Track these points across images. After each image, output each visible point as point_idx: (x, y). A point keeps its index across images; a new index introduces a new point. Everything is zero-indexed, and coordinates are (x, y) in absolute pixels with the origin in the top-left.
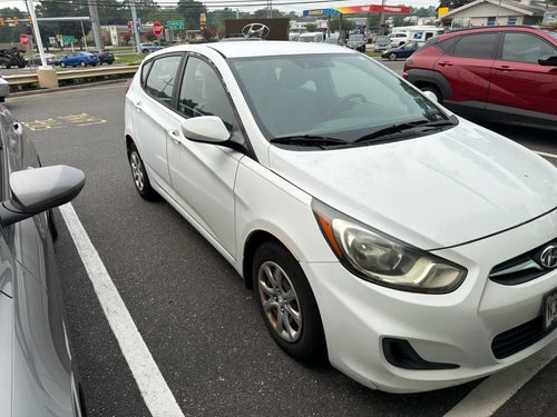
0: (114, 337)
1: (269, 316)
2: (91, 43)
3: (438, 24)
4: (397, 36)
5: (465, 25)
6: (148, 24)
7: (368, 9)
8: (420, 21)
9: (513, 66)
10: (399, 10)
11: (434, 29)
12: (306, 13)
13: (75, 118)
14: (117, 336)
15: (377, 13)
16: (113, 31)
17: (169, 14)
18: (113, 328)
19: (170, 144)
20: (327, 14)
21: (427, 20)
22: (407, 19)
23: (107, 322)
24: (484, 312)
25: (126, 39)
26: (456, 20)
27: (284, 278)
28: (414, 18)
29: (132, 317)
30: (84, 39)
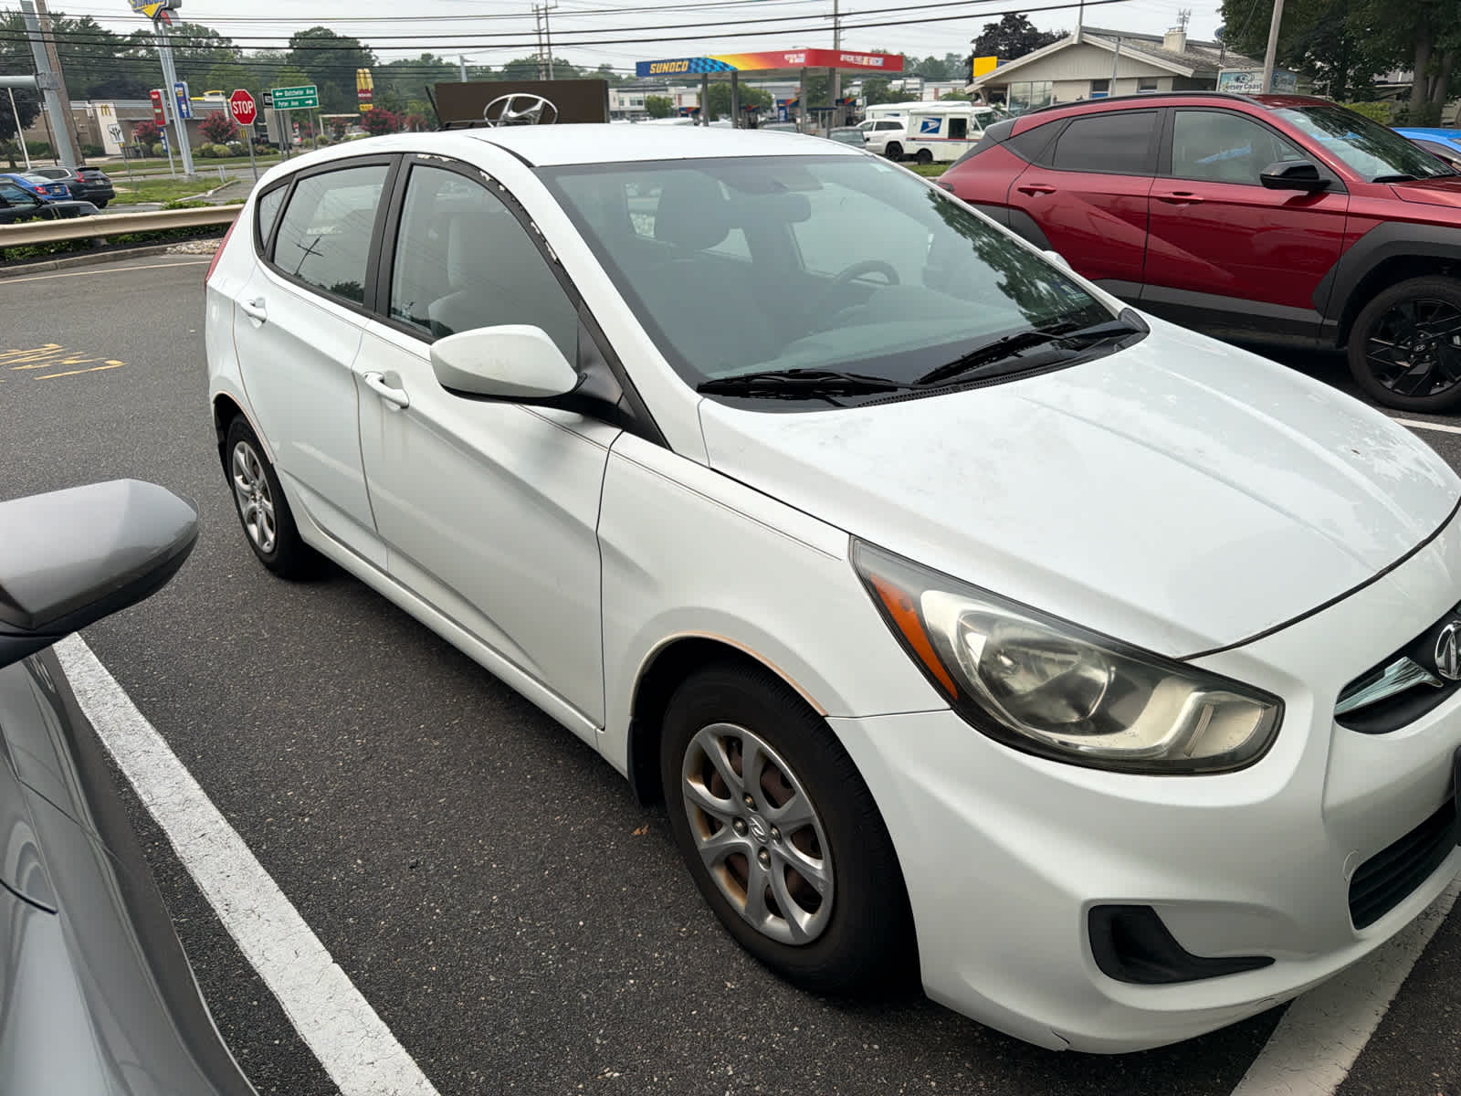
0: (261, 987)
1: (721, 877)
2: (43, 150)
3: (974, 98)
4: (881, 126)
5: (1038, 101)
6: (207, 98)
7: (801, 59)
8: (929, 90)
9: (1200, 191)
10: (879, 62)
11: (967, 111)
12: (643, 68)
13: (26, 359)
14: (273, 985)
15: (824, 70)
16: (107, 117)
17: (266, 71)
18: (255, 960)
19: (370, 411)
20: (697, 72)
21: (945, 89)
22: (896, 85)
23: (232, 945)
24: (1340, 808)
25: (147, 138)
26: (1016, 89)
27: (769, 764)
28: (913, 83)
29: (309, 920)
30: (21, 138)
